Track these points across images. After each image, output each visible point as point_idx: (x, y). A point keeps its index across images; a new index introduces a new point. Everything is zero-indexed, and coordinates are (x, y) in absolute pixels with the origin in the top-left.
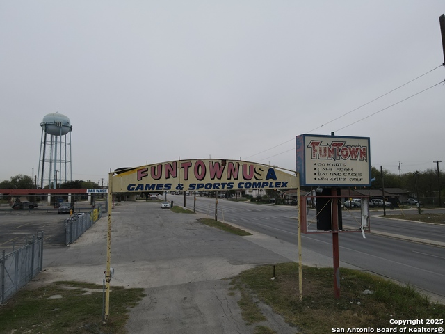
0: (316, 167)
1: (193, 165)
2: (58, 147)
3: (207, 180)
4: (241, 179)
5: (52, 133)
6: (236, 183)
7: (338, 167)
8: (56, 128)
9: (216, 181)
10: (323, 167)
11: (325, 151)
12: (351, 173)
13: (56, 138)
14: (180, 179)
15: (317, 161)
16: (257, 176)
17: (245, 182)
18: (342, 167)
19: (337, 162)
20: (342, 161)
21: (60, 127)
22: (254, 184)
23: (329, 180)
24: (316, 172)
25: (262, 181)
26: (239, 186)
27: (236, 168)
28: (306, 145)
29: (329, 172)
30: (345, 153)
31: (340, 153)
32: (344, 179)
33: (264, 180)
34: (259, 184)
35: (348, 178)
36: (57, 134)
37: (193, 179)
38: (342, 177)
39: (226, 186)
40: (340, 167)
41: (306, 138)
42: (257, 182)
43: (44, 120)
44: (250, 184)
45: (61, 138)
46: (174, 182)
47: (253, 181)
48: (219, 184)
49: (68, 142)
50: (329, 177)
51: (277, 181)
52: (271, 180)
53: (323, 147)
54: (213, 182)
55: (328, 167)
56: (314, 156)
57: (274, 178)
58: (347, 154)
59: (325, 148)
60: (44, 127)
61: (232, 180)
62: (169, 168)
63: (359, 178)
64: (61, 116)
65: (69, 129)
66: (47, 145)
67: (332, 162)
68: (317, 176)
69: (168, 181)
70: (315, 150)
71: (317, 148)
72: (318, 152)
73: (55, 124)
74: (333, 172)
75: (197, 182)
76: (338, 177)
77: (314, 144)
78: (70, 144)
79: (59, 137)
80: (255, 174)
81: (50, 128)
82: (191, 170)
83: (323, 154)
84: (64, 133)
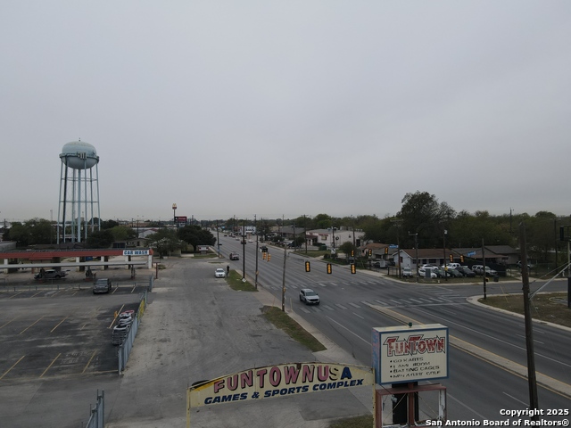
0: (392, 364)
1: (268, 372)
2: (83, 183)
3: (283, 385)
4: (316, 381)
5: (74, 167)
6: (311, 386)
7: (414, 362)
8: (79, 160)
9: (291, 385)
10: (399, 363)
11: (402, 347)
12: (428, 366)
13: (79, 172)
14: (256, 387)
15: (394, 358)
16: (332, 376)
17: (320, 383)
18: (419, 361)
19: (414, 356)
20: (419, 355)
21: (84, 159)
22: (330, 384)
23: (405, 377)
24: (392, 369)
25: (337, 381)
26: (314, 389)
27: (311, 371)
28: (382, 343)
29: (405, 368)
30: (422, 347)
31: (417, 347)
32: (421, 374)
33: (339, 380)
34: (335, 384)
35: (424, 372)
36: (80, 167)
37: (268, 387)
38: (419, 371)
39: (301, 390)
40: (417, 362)
41: (382, 335)
42: (332, 382)
43: (64, 150)
44: (325, 385)
45: (85, 173)
46: (250, 391)
47: (328, 381)
48: (294, 389)
49: (94, 177)
50: (405, 373)
51: (352, 379)
52: (346, 379)
53: (399, 343)
54: (288, 387)
55: (404, 363)
56: (390, 354)
57: (350, 377)
58: (424, 348)
59: (402, 344)
60: (64, 159)
61: (307, 383)
62: (245, 377)
63: (436, 370)
64: (84, 144)
65: (95, 161)
66: (68, 182)
67: (409, 357)
68: (393, 374)
69: (244, 391)
70: (391, 347)
71: (393, 344)
72: (394, 349)
73: (77, 156)
74: (409, 368)
75: (273, 388)
76: (414, 372)
77: (391, 341)
78: (97, 180)
79: (83, 171)
80: (330, 375)
81: (72, 160)
82: (267, 377)
83: (399, 349)
84: (90, 166)
